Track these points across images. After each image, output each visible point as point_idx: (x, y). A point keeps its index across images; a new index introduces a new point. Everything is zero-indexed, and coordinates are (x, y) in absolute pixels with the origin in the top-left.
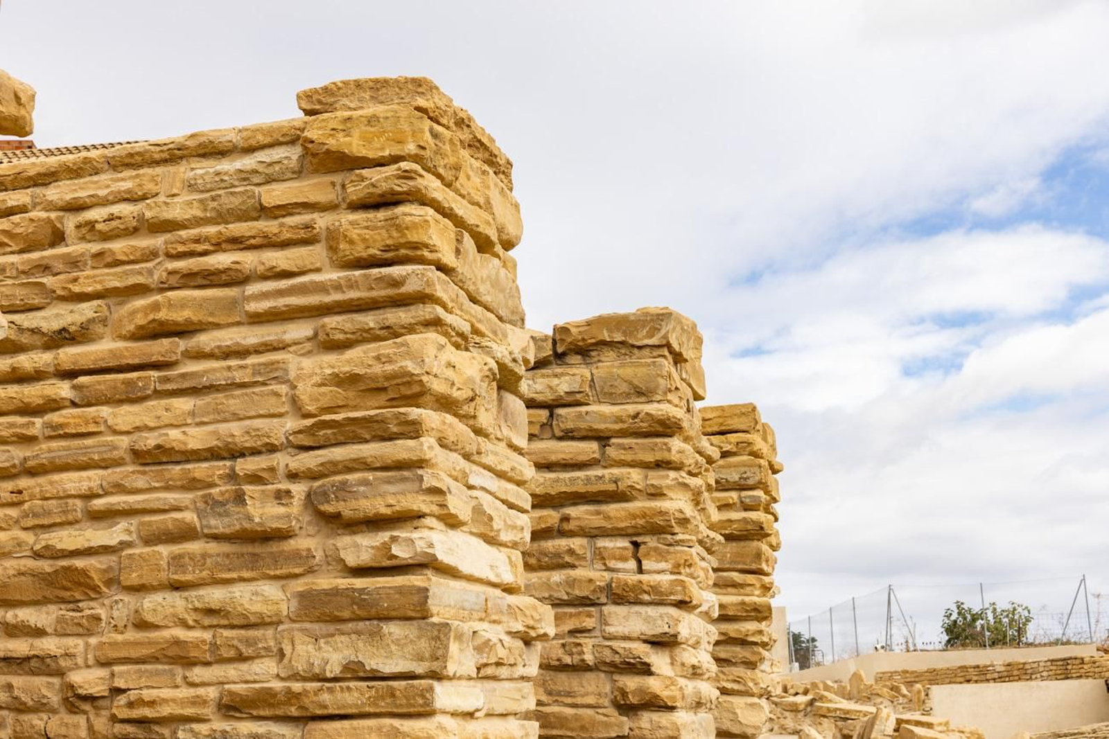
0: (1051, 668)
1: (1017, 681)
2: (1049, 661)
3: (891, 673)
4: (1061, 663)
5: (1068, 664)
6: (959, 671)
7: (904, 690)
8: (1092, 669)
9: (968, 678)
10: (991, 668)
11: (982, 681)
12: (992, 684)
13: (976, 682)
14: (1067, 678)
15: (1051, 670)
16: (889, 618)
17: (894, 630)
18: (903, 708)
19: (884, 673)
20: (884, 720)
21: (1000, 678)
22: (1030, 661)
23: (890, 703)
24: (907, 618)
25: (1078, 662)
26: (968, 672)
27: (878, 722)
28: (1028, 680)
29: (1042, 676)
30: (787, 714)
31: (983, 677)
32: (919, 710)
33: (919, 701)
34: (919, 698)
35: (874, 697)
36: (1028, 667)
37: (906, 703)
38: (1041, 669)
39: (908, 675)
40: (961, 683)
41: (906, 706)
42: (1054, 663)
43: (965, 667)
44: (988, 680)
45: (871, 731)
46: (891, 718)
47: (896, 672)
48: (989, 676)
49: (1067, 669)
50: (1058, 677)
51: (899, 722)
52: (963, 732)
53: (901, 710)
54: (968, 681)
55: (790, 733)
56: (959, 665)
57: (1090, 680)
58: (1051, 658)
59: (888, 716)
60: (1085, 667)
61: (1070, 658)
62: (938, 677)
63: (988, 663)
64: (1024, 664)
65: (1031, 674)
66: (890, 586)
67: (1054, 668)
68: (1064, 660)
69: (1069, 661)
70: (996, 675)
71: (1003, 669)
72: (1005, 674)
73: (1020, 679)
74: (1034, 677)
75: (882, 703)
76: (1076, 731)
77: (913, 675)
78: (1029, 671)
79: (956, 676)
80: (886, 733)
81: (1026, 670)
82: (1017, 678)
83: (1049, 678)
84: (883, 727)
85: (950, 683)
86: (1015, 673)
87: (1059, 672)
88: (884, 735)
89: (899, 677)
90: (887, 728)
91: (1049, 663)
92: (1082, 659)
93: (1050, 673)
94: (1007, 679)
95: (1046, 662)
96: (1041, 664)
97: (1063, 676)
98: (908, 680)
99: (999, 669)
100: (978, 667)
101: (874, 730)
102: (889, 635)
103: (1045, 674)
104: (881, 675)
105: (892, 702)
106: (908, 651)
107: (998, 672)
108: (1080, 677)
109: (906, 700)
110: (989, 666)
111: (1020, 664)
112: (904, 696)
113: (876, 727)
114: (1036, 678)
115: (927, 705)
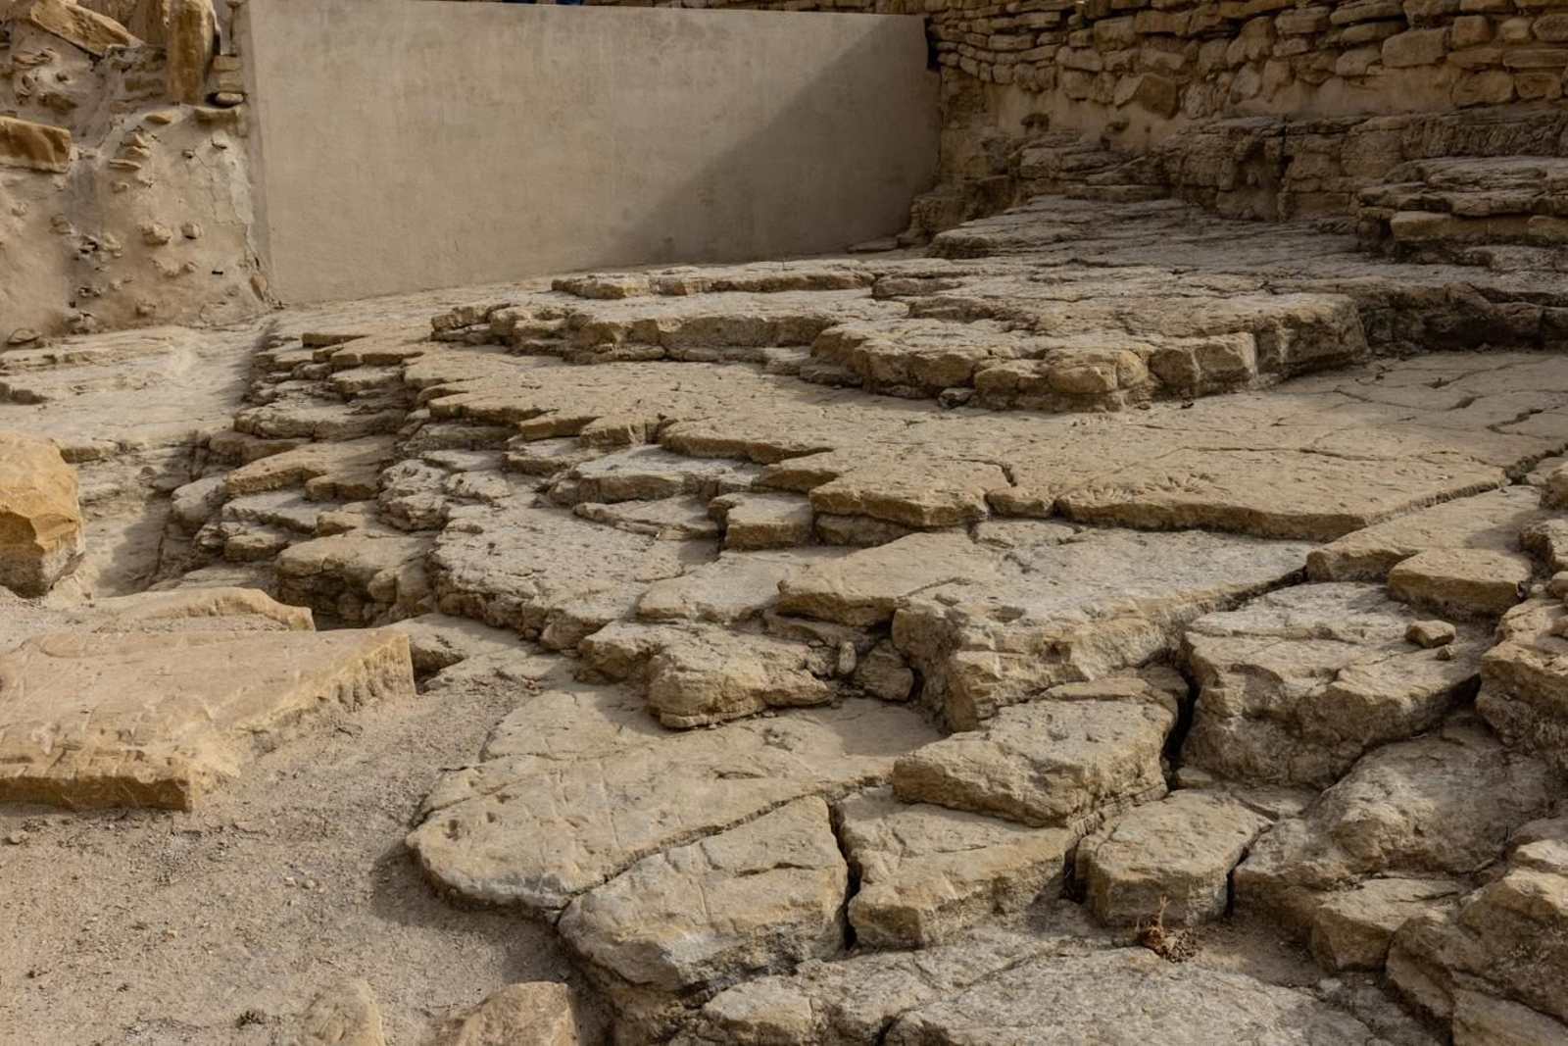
18: (130, 86)
23: (83, 62)
32: (189, 99)
33: (187, 60)
34: (185, 47)
37: (143, 66)
41: (146, 77)
53: (121, 92)
75: (44, 60)
105: (93, 59)
115: (223, 80)
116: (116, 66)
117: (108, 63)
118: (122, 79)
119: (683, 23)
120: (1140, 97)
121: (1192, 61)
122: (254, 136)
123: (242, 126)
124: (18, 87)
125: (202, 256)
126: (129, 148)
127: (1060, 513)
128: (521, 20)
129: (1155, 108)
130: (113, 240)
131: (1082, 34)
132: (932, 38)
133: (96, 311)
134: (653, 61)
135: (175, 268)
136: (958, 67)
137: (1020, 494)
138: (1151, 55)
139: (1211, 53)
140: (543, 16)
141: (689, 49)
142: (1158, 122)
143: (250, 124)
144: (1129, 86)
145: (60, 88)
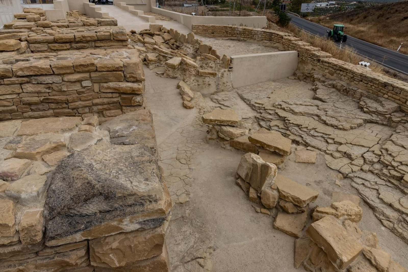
0: (264, 34)
4: (269, 34)
5: (272, 35)
9: (227, 31)
21: (240, 33)
22: (255, 30)
23: (214, 62)
25: (279, 36)
30: (170, 69)
31: (233, 32)
32: (227, 68)
34: (228, 63)
35: (207, 59)
36: (253, 32)
38: (259, 34)
39: (204, 27)
43: (226, 27)
48: (235, 32)
49: (271, 37)
50: (266, 39)
55: (171, 78)
60: (283, 40)
64: (251, 30)
65: (254, 35)
67: (265, 35)
68: (271, 33)
69: (273, 34)
71: (241, 30)
72: (242, 32)
77: (206, 27)
79: (222, 30)
86: (247, 33)
87: (267, 37)
89: (201, 28)
91: (263, 32)
93: (262, 36)
95: (261, 32)
96: (259, 32)
97: (269, 39)
99: (239, 29)
100: (232, 28)
101: (265, 184)
103: (260, 36)
104: (195, 26)
110: (236, 28)
111: (249, 30)
115: (231, 66)
116: (217, 63)
117: (216, 62)
118: (219, 65)
120: (329, 73)
121: (336, 72)
125: (228, 84)
126: (223, 74)
127: (351, 144)
129: (330, 74)
130: (221, 83)
131: (321, 63)
132: (298, 54)
133: (219, 90)
135: (225, 85)
136: (302, 58)
137: (348, 142)
138: (331, 69)
139: (338, 72)
142: (330, 76)
143: (233, 70)
144: (327, 71)
145: (212, 66)
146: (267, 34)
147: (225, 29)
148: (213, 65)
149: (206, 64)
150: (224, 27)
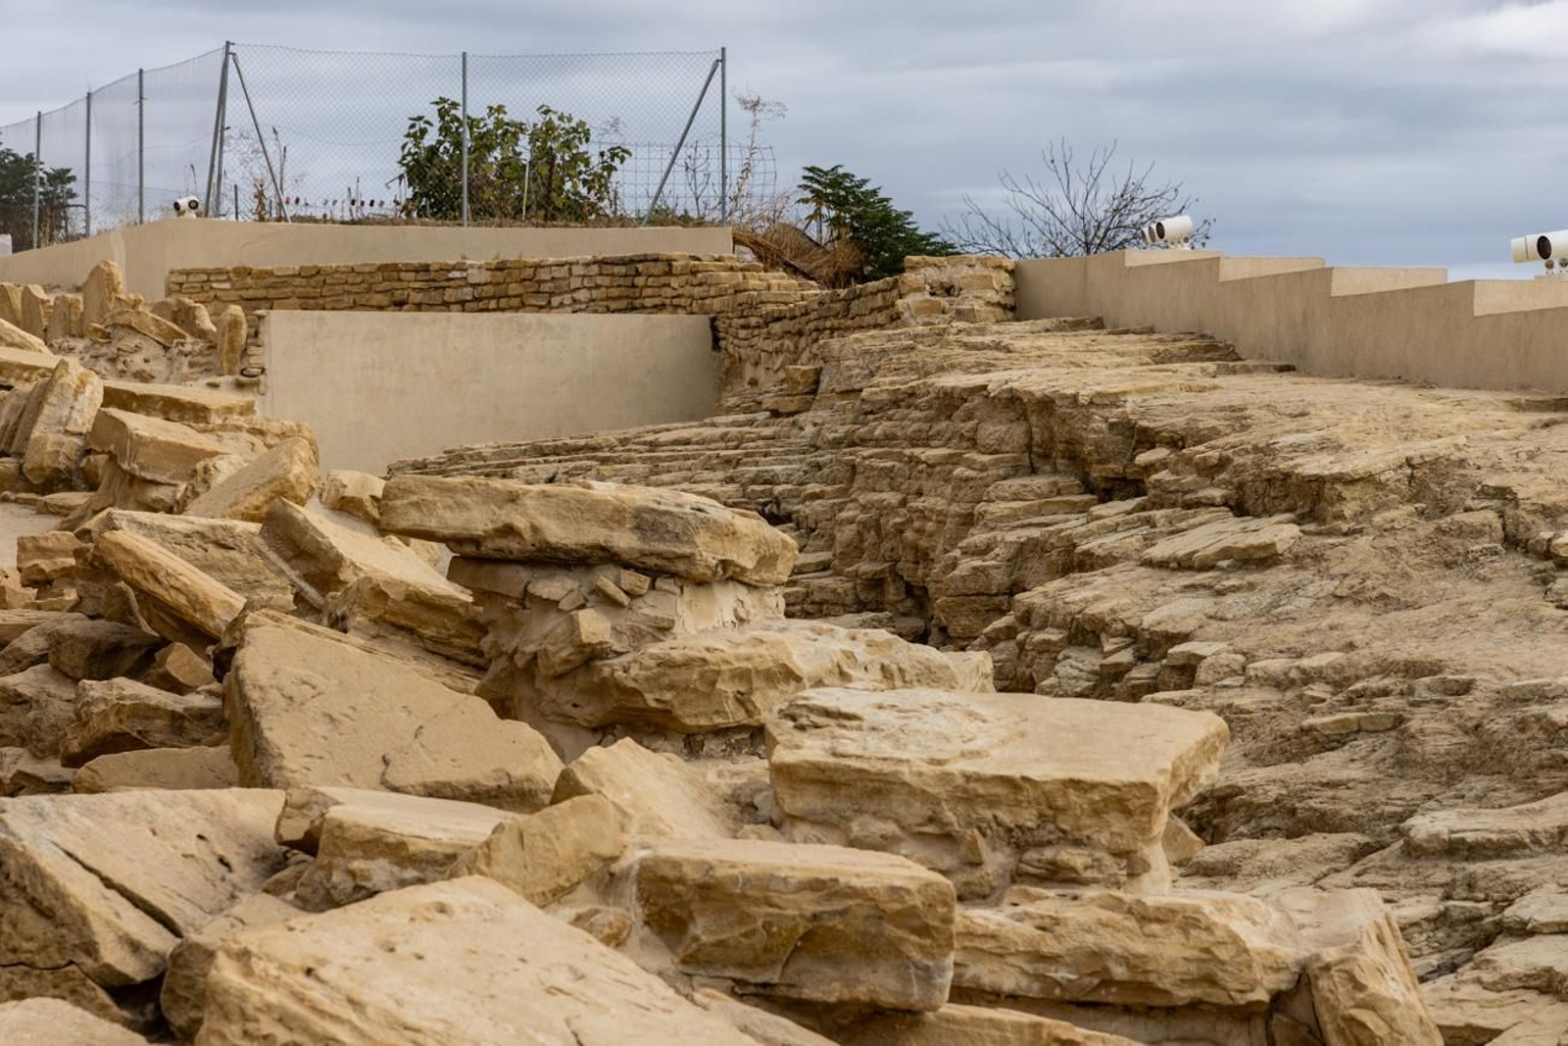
0: (599, 280)
1: (517, 309)
2: (594, 263)
3: (208, 273)
4: (622, 270)
5: (638, 274)
6: (379, 277)
7: (206, 322)
8: (687, 290)
9: (398, 295)
10: (456, 274)
11: (431, 306)
12: (456, 316)
13: (419, 307)
14: (632, 309)
15: (598, 287)
16: (220, 129)
17: (230, 160)
18: (192, 365)
19: (188, 273)
20: (70, 394)
21: (476, 299)
22: (551, 260)
23: (159, 351)
24: (267, 133)
25: (660, 268)
26: (399, 280)
27: (52, 399)
28: (541, 307)
29: (575, 301)
31: (435, 296)
32: (231, 372)
33: (232, 349)
34: (232, 341)
35: (121, 333)
36: (544, 275)
37: (201, 353)
38: (575, 283)
39: (249, 281)
40: (381, 308)
41: (201, 360)
42: (608, 269)
43: (395, 268)
44: (446, 305)
45: (34, 421)
46: (88, 389)
47: (219, 272)
48: (450, 295)
49: (633, 286)
50: (613, 305)
51: (112, 397)
52: (261, 433)
53: (185, 369)
54: (399, 305)
56: (379, 263)
57: (681, 315)
58: (600, 258)
59: (83, 383)
60: (674, 282)
61: (644, 259)
62: (325, 291)
63: (452, 262)
64: (537, 267)
65: (552, 294)
66: (228, 43)
67: (606, 281)
68: (632, 261)
69: (640, 267)
70: (467, 293)
71: (484, 277)
72: (490, 290)
73: (523, 306)
74: (555, 301)
75: (137, 349)
76: (582, 442)
77: (263, 283)
78: (545, 287)
79: (369, 290)
80: (70, 428)
81: (540, 282)
82: (515, 302)
83: (591, 306)
84: (65, 412)
85: (354, 306)
86: (514, 289)
87: (615, 292)
88: (67, 432)
89: (227, 286)
90: (75, 415)
91: (595, 269)
92: (669, 262)
93: (595, 293)
94: (493, 304)
95: (587, 265)
96: (578, 270)
97: (623, 304)
98: (251, 293)
99: (476, 276)
100: (426, 268)
101: (42, 418)
102: (216, 172)
103: (582, 295)
104: (183, 278)
105: (166, 348)
106: (262, 219)
107: (475, 286)
108: (660, 308)
109: (201, 345)
110: (454, 268)
111: (526, 266)
112: (202, 334)
113: (47, 410)
114: (561, 305)
115: (252, 360)
116: (181, 352)
117: (175, 350)
118: (186, 360)
119: (540, 323)
122: (269, 395)
123: (262, 388)
124: (120, 366)
128: (434, 322)
132: (714, 329)
134: (520, 347)
136: (726, 349)
140: (449, 320)
141: (544, 339)
143: (266, 387)
145: (147, 367)
146: (616, 270)
147: (387, 285)
148: (158, 367)
149: (113, 360)
150: (383, 268)
